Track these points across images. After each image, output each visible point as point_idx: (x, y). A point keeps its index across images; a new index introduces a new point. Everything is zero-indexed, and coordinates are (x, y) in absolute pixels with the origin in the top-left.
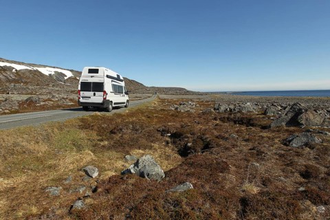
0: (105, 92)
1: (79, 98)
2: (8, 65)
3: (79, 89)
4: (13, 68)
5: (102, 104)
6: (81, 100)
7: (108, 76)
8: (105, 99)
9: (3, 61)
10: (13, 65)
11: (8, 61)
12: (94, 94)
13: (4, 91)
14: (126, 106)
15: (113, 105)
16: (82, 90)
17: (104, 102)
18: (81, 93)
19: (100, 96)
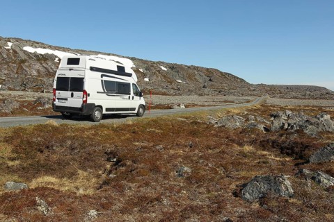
0: (85, 92)
1: (54, 100)
2: (50, 52)
3: (55, 87)
4: (56, 57)
5: (80, 109)
6: (57, 103)
7: (92, 69)
8: (85, 102)
9: (45, 48)
10: (56, 53)
11: (50, 47)
12: (72, 95)
13: (39, 88)
14: (138, 115)
15: (104, 112)
16: (58, 89)
17: (82, 106)
18: (57, 92)
19: (79, 97)
